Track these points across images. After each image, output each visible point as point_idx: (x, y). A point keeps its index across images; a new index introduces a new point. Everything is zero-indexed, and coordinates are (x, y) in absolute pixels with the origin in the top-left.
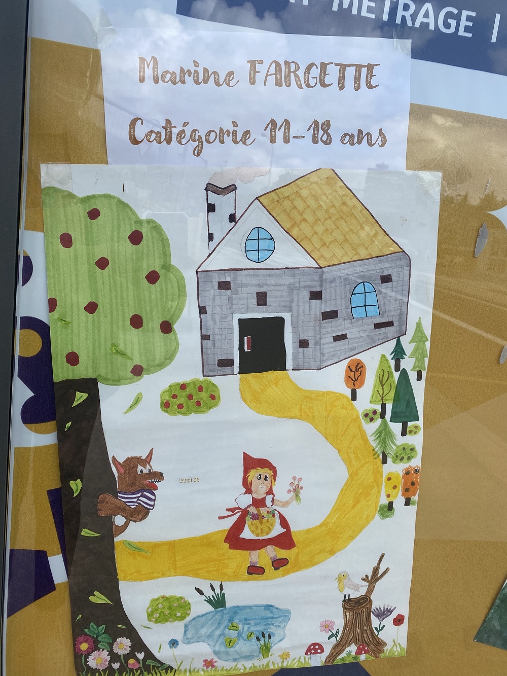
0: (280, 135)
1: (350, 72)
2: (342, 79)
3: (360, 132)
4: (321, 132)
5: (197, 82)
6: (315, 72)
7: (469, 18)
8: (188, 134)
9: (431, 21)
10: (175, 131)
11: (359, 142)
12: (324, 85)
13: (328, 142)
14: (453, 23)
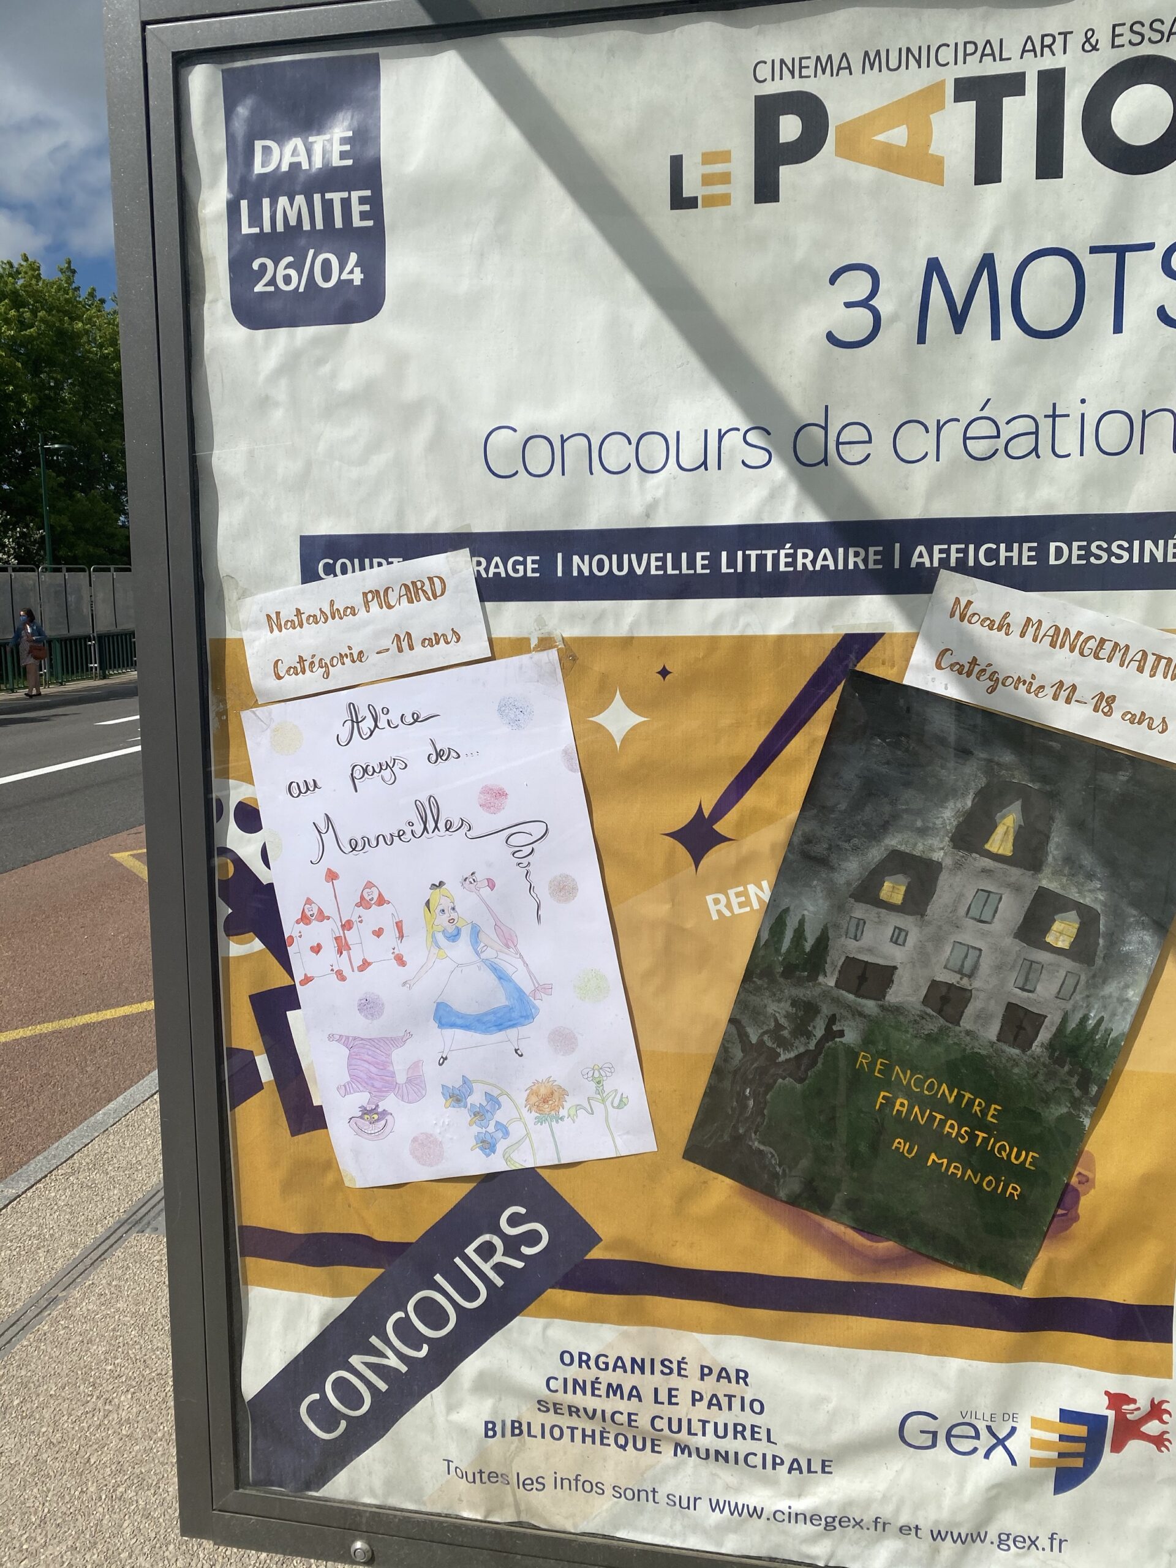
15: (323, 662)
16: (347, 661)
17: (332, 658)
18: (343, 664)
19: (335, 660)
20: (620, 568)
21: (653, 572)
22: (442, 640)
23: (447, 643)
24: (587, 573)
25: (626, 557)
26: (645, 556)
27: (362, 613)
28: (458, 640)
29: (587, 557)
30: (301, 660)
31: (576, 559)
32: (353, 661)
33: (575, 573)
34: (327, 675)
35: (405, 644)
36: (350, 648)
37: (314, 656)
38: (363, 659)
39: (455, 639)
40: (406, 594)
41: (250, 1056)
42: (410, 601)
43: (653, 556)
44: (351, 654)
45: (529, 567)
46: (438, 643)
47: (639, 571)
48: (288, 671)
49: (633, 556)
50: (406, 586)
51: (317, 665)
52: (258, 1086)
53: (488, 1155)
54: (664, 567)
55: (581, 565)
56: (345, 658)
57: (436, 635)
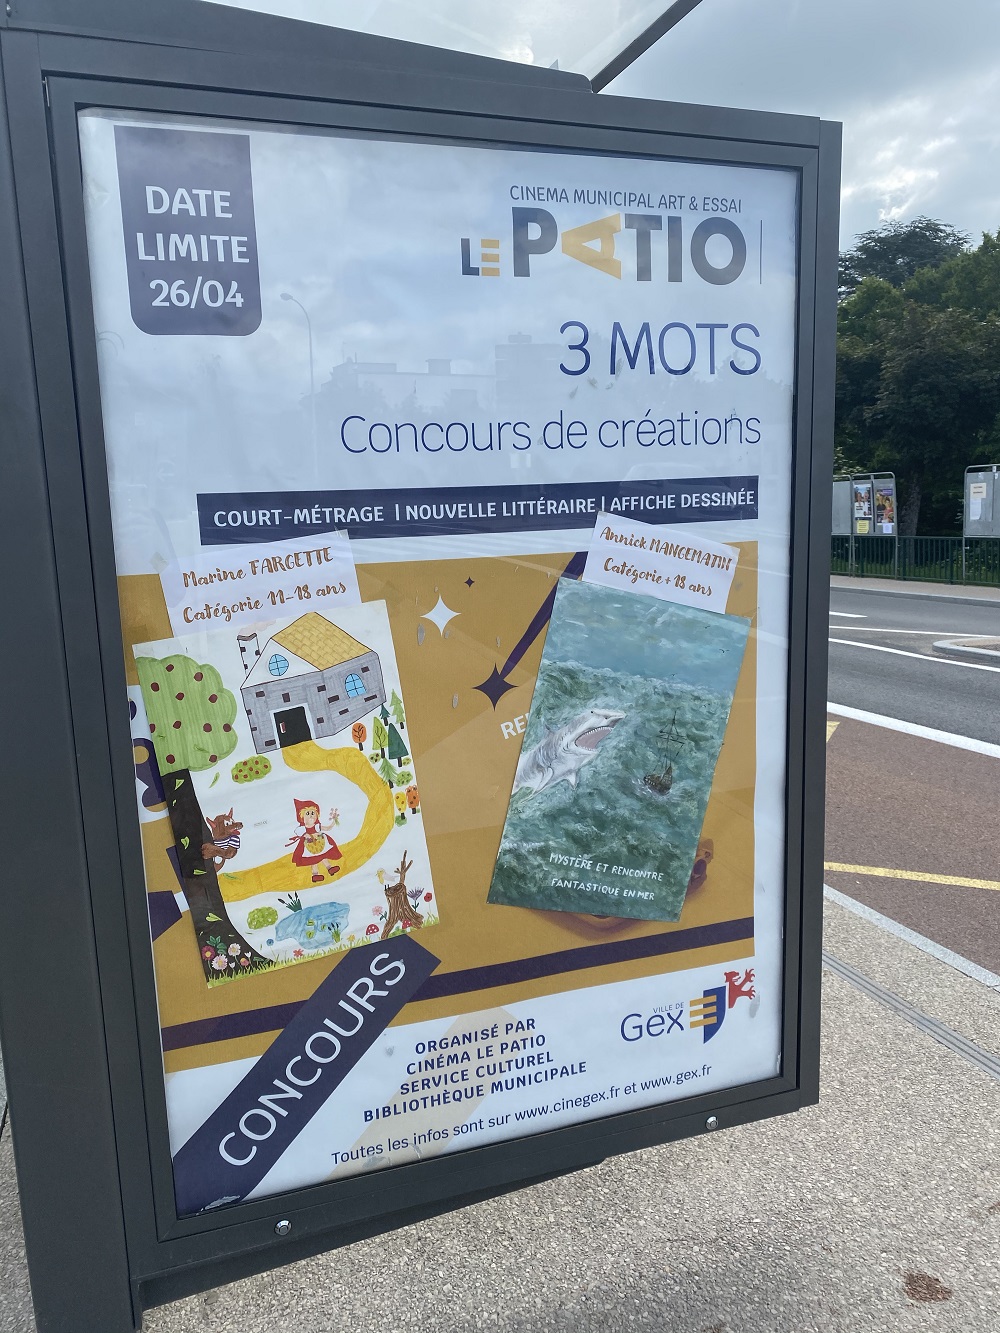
0: (278, 599)
1: (314, 556)
2: (309, 560)
3: (328, 587)
4: (303, 592)
5: (220, 580)
6: (292, 559)
7: (379, 511)
8: (221, 611)
9: (356, 517)
10: (212, 611)
11: (329, 593)
12: (299, 566)
13: (309, 597)
14: (370, 515)
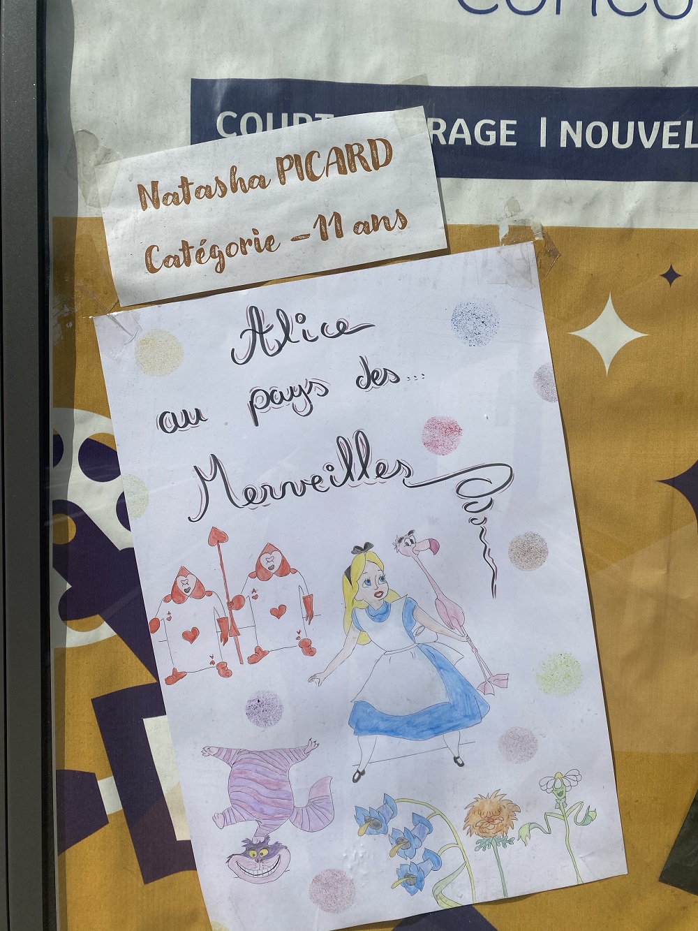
15: (217, 249)
16: (251, 249)
17: (230, 245)
18: (245, 253)
19: (234, 248)
20: (622, 139)
21: (666, 145)
22: (382, 226)
23: (389, 229)
24: (578, 144)
25: (631, 125)
26: (657, 125)
27: (275, 185)
28: (404, 226)
29: (579, 124)
30: (186, 246)
31: (565, 125)
32: (259, 250)
33: (563, 144)
34: (221, 268)
35: (331, 229)
36: (255, 231)
37: (203, 241)
38: (273, 248)
39: (399, 224)
40: (337, 162)
41: (89, 781)
42: (342, 171)
43: (667, 125)
44: (257, 240)
45: (504, 133)
46: (376, 229)
47: (648, 144)
48: (166, 262)
49: (641, 125)
50: (338, 151)
51: (207, 254)
52: (100, 819)
53: (412, 893)
54: (680, 140)
55: (572, 133)
56: (247, 246)
57: (374, 217)
